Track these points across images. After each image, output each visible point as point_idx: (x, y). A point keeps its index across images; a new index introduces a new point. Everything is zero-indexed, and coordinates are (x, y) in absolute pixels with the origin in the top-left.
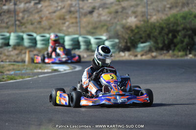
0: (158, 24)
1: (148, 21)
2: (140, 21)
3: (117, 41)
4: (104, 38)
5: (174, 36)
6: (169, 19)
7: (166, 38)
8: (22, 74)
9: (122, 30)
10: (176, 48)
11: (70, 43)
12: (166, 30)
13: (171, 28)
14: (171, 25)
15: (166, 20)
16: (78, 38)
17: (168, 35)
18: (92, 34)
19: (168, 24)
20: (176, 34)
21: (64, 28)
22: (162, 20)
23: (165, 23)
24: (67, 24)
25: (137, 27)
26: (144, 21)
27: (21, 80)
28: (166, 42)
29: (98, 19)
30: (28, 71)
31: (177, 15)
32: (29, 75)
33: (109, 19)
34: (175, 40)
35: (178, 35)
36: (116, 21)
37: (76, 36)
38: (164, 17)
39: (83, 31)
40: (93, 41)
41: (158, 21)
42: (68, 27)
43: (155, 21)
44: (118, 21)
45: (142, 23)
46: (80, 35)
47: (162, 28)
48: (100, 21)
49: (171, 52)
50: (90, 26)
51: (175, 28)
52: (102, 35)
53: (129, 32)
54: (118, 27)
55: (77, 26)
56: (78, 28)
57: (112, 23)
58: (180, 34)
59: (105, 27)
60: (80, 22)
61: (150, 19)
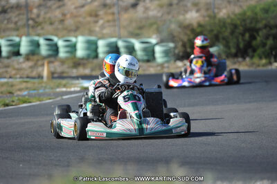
0: (229, 21)
1: (215, 17)
2: (204, 17)
3: (172, 45)
4: (153, 41)
5: (253, 38)
6: (244, 14)
7: (240, 40)
8: (40, 95)
9: (179, 30)
10: (256, 54)
11: (106, 49)
12: (241, 28)
13: (248, 25)
14: (248, 21)
15: (240, 14)
16: (116, 43)
17: (243, 35)
18: (136, 36)
19: (244, 20)
20: (255, 34)
21: (97, 29)
22: (235, 15)
23: (239, 19)
24: (101, 22)
25: (200, 25)
26: (209, 16)
27: (38, 103)
28: (241, 46)
29: (145, 15)
30: (47, 90)
31: (255, 7)
32: (49, 96)
33: (159, 14)
34: (254, 43)
35: (258, 35)
36: (170, 17)
37: (113, 40)
38: (237, 10)
39: (124, 32)
40: (138, 45)
41: (229, 17)
42: (103, 27)
43: (225, 17)
44: (173, 17)
45: (207, 19)
46: (120, 38)
47: (235, 26)
48: (147, 18)
49: (248, 59)
50: (134, 25)
51: (253, 25)
52: (150, 37)
53: (189, 32)
54: (173, 26)
55: (115, 26)
56: (117, 29)
57: (165, 21)
58: (260, 33)
59: (155, 26)
60: (119, 19)
61: (218, 13)
